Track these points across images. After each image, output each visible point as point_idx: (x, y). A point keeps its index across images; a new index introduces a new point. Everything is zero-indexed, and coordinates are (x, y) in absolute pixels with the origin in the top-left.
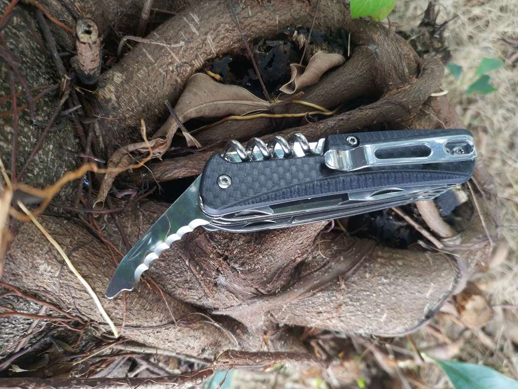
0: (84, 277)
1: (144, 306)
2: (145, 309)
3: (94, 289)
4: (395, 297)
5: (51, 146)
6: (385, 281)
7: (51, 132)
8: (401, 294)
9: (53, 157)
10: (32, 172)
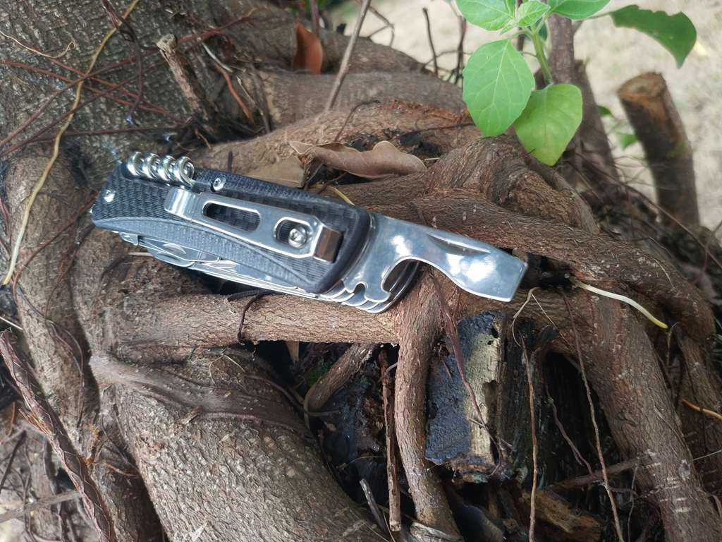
0: (30, 212)
1: (40, 276)
2: (38, 279)
3: (27, 227)
4: (231, 510)
5: (128, 143)
6: (239, 468)
7: (139, 136)
8: (243, 516)
9: (121, 151)
10: (92, 142)
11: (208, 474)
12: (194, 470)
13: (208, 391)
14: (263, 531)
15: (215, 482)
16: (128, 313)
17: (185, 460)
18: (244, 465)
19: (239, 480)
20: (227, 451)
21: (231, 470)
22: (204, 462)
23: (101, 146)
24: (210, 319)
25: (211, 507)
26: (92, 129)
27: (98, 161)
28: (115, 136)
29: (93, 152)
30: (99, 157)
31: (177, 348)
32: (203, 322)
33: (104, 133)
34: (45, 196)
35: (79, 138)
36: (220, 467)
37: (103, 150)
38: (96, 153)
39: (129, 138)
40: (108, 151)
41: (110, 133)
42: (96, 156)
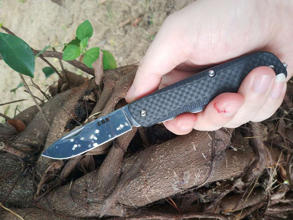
4: (173, 161)
5: (19, 186)
6: (162, 156)
7: (19, 182)
8: (175, 158)
9: (21, 189)
10: (11, 197)
11: (160, 166)
12: (158, 171)
13: (135, 166)
14: (181, 153)
15: (163, 164)
16: (95, 189)
17: (154, 173)
18: (162, 155)
19: (166, 157)
20: (156, 160)
21: (162, 158)
22: (157, 167)
23: (14, 195)
24: (114, 159)
25: (170, 167)
26: (6, 194)
27: (19, 199)
28: (14, 189)
29: (15, 199)
30: (18, 198)
31: (116, 174)
32: (113, 162)
33: (11, 191)
34: (26, 217)
35: (7, 200)
36: (160, 162)
37: (16, 195)
38: (16, 198)
39: (18, 185)
40: (18, 194)
41: (12, 189)
42: (17, 199)
